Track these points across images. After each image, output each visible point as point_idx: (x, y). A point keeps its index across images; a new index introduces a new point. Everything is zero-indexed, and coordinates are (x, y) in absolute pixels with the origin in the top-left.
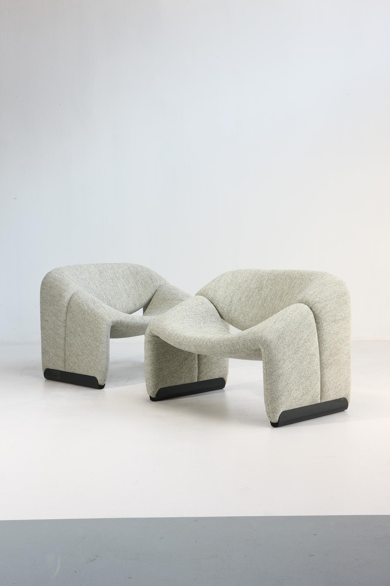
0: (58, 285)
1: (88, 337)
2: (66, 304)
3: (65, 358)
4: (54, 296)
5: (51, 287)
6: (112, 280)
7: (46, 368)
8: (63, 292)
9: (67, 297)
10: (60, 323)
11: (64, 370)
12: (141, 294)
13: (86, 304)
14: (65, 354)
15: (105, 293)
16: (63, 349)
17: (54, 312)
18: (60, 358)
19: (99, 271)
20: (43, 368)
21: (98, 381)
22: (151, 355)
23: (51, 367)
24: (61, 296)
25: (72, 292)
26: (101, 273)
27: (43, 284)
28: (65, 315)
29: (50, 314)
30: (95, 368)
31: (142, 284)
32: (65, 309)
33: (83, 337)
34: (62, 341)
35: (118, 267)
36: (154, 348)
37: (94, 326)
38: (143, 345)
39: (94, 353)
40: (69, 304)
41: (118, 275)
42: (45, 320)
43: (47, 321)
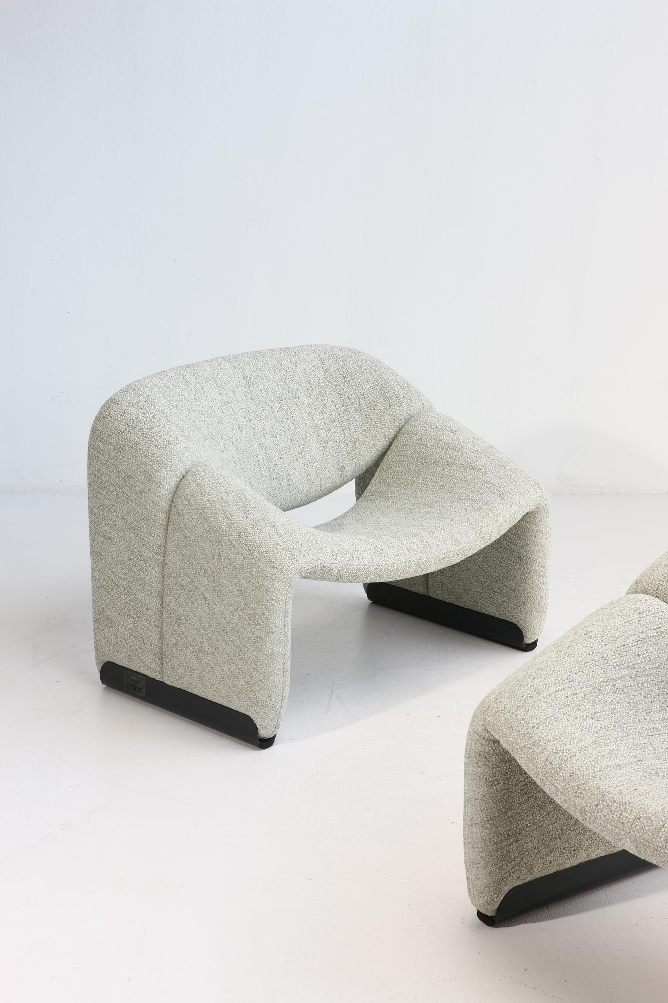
0: (140, 444)
1: (232, 609)
2: (165, 502)
3: (161, 648)
4: (129, 477)
5: (119, 448)
6: (280, 402)
7: (106, 661)
8: (155, 466)
9: (169, 481)
10: (147, 554)
11: (158, 677)
12: (357, 440)
13: (224, 512)
14: (162, 637)
15: (262, 445)
16: (157, 623)
17: (130, 521)
18: (148, 646)
19: (245, 377)
20: (97, 659)
21: (257, 729)
22: (484, 796)
23: (121, 660)
24: (150, 478)
25: (180, 469)
26: (250, 384)
27: (95, 434)
28: (161, 531)
29: (119, 522)
30: (251, 696)
31: (359, 410)
32: (162, 516)
33: (215, 606)
34: (155, 603)
35: (294, 360)
36: (494, 775)
37: (248, 582)
38: (462, 760)
39: (249, 654)
40: (172, 503)
41: (293, 386)
42: (104, 537)
43: (110, 538)
